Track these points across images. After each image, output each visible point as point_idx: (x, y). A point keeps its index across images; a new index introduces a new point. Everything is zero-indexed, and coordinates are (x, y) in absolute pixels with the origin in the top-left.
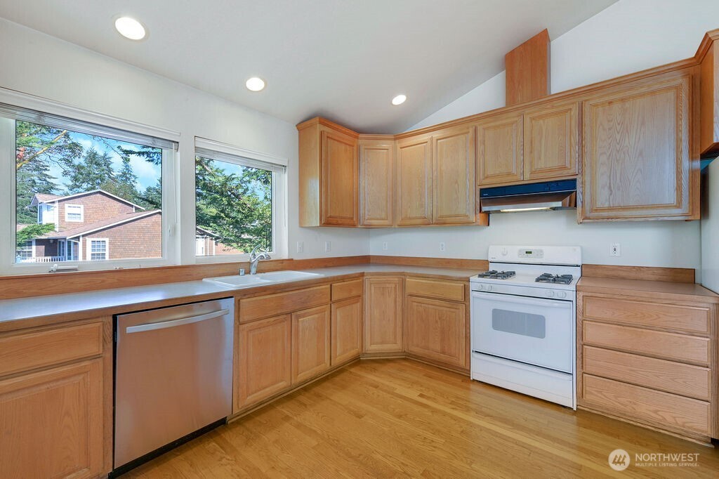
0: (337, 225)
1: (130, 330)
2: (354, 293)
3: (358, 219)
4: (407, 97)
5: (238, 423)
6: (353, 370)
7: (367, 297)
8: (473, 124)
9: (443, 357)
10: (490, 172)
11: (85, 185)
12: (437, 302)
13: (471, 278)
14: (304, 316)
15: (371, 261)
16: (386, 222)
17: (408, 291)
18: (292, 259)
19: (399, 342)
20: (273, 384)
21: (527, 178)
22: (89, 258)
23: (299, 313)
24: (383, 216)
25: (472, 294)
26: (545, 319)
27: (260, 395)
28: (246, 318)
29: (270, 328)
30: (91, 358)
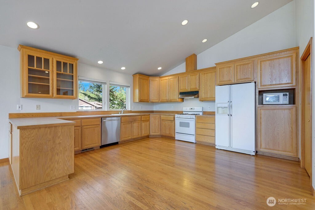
0: (143, 102)
1: (104, 121)
2: (147, 119)
3: (149, 100)
5: (120, 144)
7: (151, 120)
8: (178, 75)
9: (169, 135)
10: (181, 88)
12: (168, 121)
13: (175, 115)
15: (154, 112)
16: (157, 101)
17: (161, 119)
18: (131, 111)
19: (159, 133)
21: (189, 90)
24: (156, 99)
25: (176, 119)
27: (125, 139)
28: (123, 122)
29: (127, 125)
30: (98, 125)
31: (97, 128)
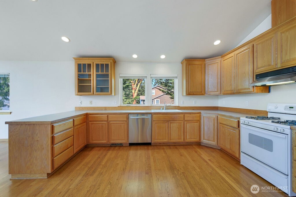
0: (195, 95)
1: (131, 117)
2: (195, 119)
3: (205, 92)
4: (221, 41)
5: (153, 146)
6: (194, 146)
7: (202, 121)
8: (253, 43)
10: (259, 66)
11: (157, 84)
12: (229, 127)
13: (241, 118)
14: (173, 123)
15: (219, 109)
16: (217, 93)
18: (179, 106)
19: (216, 141)
20: (162, 139)
22: (155, 103)
23: (171, 121)
24: (216, 90)
25: (241, 125)
26: (272, 142)
27: (159, 141)
28: (155, 120)
29: (162, 124)
30: (125, 121)
31: (123, 124)
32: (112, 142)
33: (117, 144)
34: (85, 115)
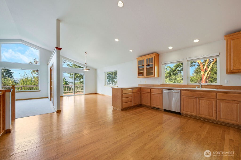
14: (202, 99)
18: (222, 86)
20: (190, 112)
23: (200, 98)
27: (187, 113)
28: (183, 95)
29: (190, 99)
30: (161, 94)
31: (159, 96)
32: (153, 106)
33: (157, 108)
34: (139, 88)
